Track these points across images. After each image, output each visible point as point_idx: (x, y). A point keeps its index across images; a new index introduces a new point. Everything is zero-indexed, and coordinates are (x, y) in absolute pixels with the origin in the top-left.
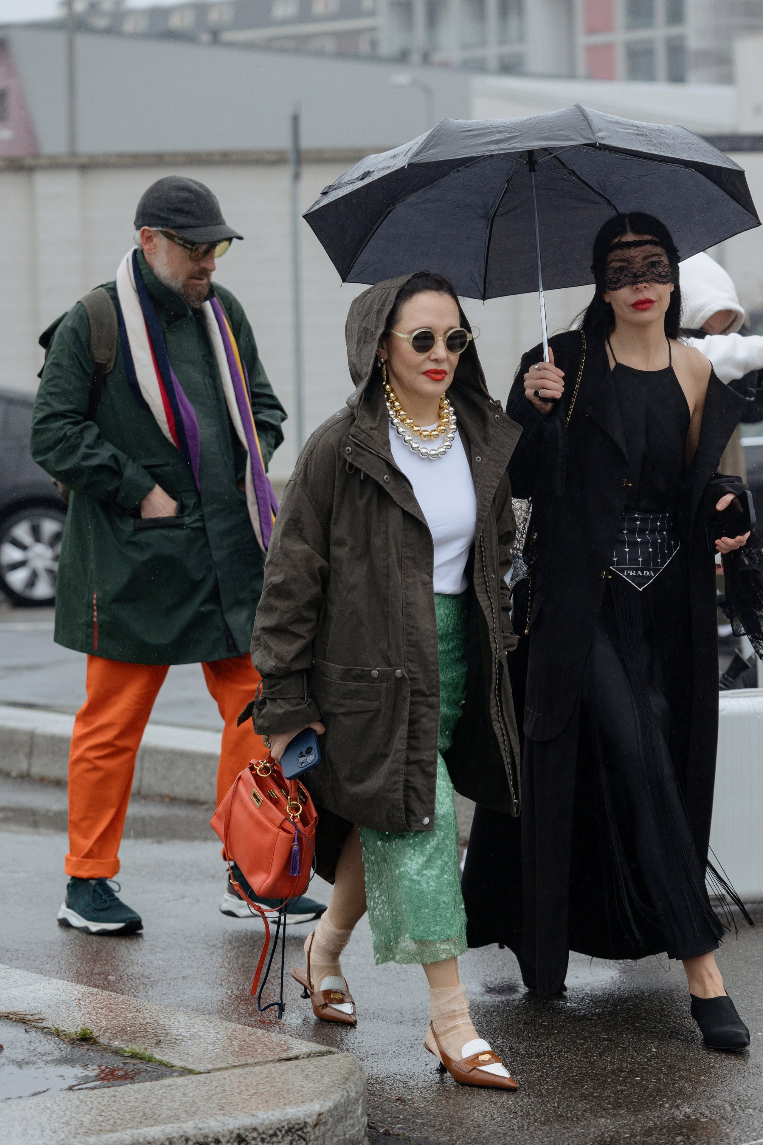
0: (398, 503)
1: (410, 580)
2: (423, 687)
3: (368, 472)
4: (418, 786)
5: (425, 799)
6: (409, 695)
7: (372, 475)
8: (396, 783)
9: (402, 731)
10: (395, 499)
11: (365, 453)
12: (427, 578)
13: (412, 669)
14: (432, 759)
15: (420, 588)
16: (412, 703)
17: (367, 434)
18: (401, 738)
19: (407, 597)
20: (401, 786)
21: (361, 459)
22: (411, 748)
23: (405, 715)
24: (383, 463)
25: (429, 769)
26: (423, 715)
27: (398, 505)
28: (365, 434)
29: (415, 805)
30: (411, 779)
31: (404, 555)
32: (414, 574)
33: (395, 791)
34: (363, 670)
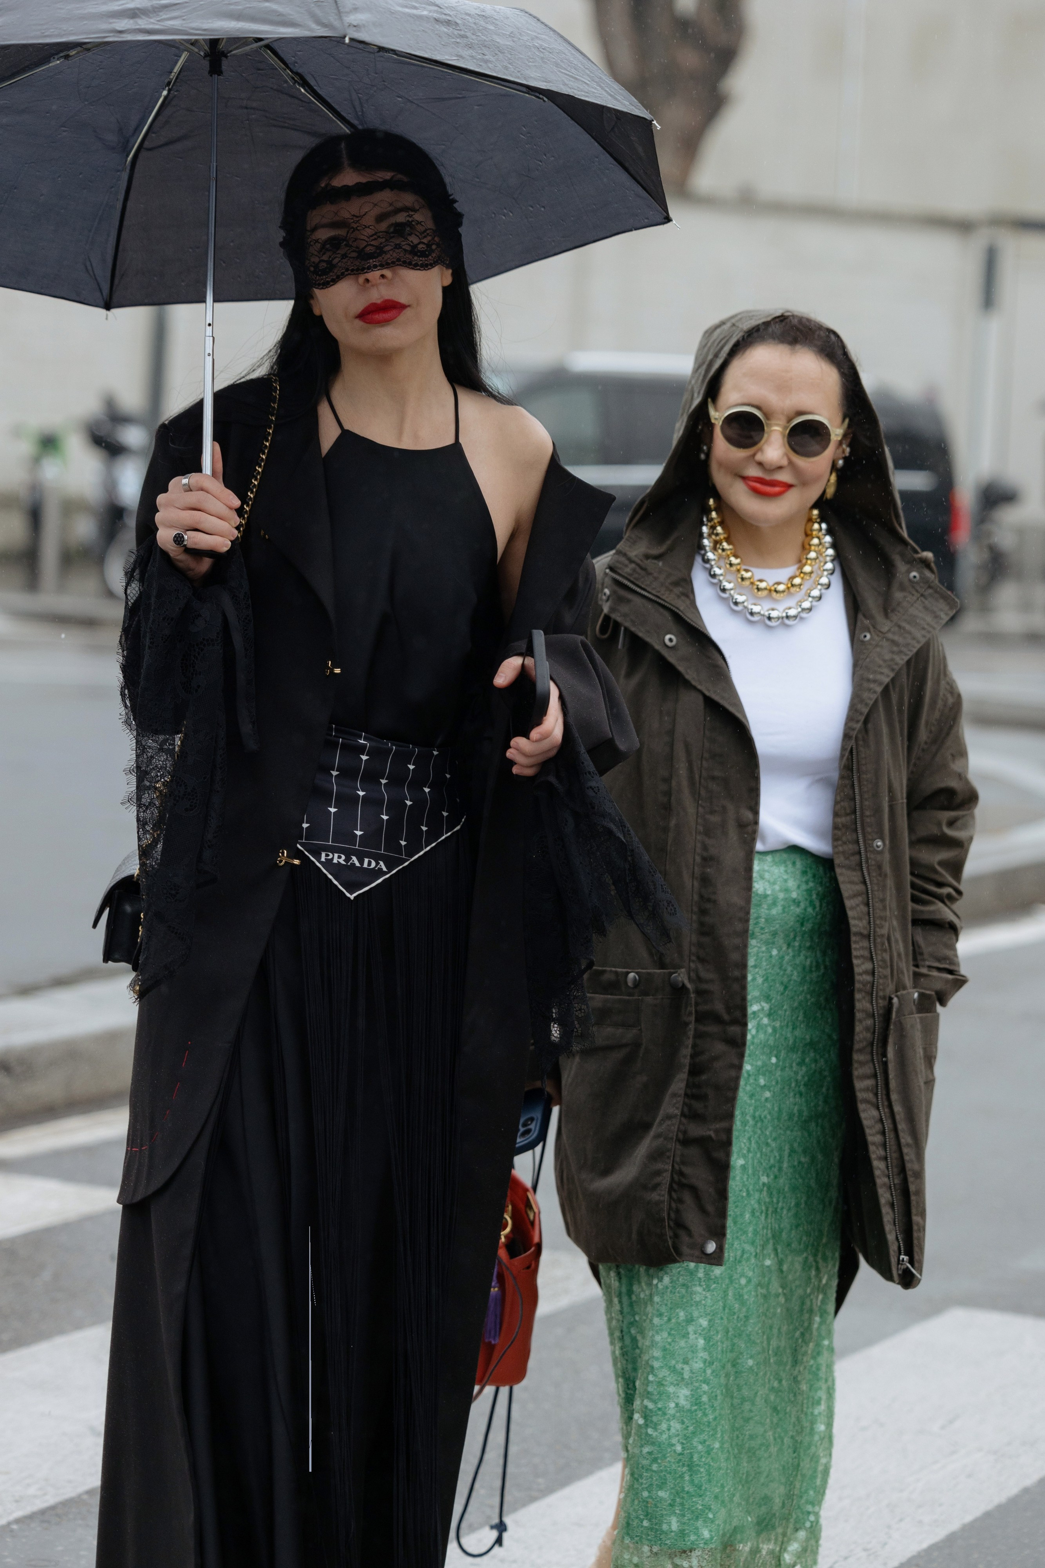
0: (694, 683)
1: (715, 819)
2: (719, 1007)
3: (633, 629)
4: (700, 1185)
5: (710, 1208)
6: (693, 1018)
7: (640, 635)
8: (658, 1173)
9: (679, 1084)
10: (687, 677)
11: (630, 596)
12: (750, 815)
13: (703, 974)
14: (724, 1137)
15: (733, 835)
16: (699, 1035)
17: (638, 565)
18: (674, 1095)
19: (705, 848)
20: (666, 1178)
21: (624, 608)
22: (692, 1115)
23: (686, 1052)
24: (667, 614)
25: (719, 1155)
26: (716, 1058)
27: (695, 688)
28: (633, 566)
29: (692, 1218)
30: (687, 1170)
31: (704, 773)
32: (724, 808)
33: (656, 1187)
34: (616, 972)
